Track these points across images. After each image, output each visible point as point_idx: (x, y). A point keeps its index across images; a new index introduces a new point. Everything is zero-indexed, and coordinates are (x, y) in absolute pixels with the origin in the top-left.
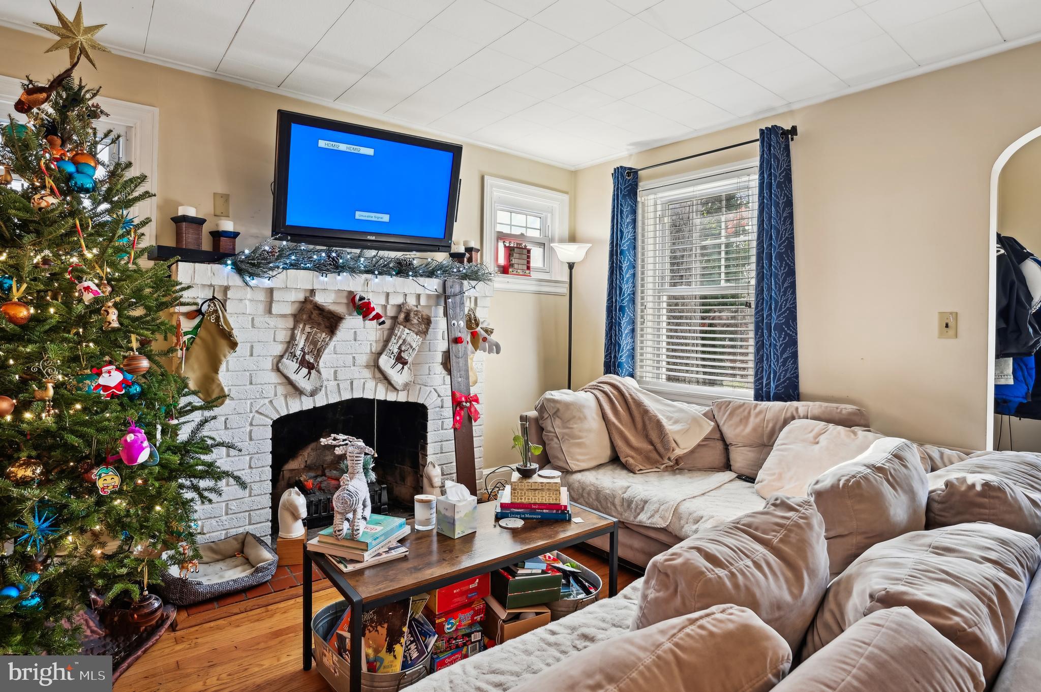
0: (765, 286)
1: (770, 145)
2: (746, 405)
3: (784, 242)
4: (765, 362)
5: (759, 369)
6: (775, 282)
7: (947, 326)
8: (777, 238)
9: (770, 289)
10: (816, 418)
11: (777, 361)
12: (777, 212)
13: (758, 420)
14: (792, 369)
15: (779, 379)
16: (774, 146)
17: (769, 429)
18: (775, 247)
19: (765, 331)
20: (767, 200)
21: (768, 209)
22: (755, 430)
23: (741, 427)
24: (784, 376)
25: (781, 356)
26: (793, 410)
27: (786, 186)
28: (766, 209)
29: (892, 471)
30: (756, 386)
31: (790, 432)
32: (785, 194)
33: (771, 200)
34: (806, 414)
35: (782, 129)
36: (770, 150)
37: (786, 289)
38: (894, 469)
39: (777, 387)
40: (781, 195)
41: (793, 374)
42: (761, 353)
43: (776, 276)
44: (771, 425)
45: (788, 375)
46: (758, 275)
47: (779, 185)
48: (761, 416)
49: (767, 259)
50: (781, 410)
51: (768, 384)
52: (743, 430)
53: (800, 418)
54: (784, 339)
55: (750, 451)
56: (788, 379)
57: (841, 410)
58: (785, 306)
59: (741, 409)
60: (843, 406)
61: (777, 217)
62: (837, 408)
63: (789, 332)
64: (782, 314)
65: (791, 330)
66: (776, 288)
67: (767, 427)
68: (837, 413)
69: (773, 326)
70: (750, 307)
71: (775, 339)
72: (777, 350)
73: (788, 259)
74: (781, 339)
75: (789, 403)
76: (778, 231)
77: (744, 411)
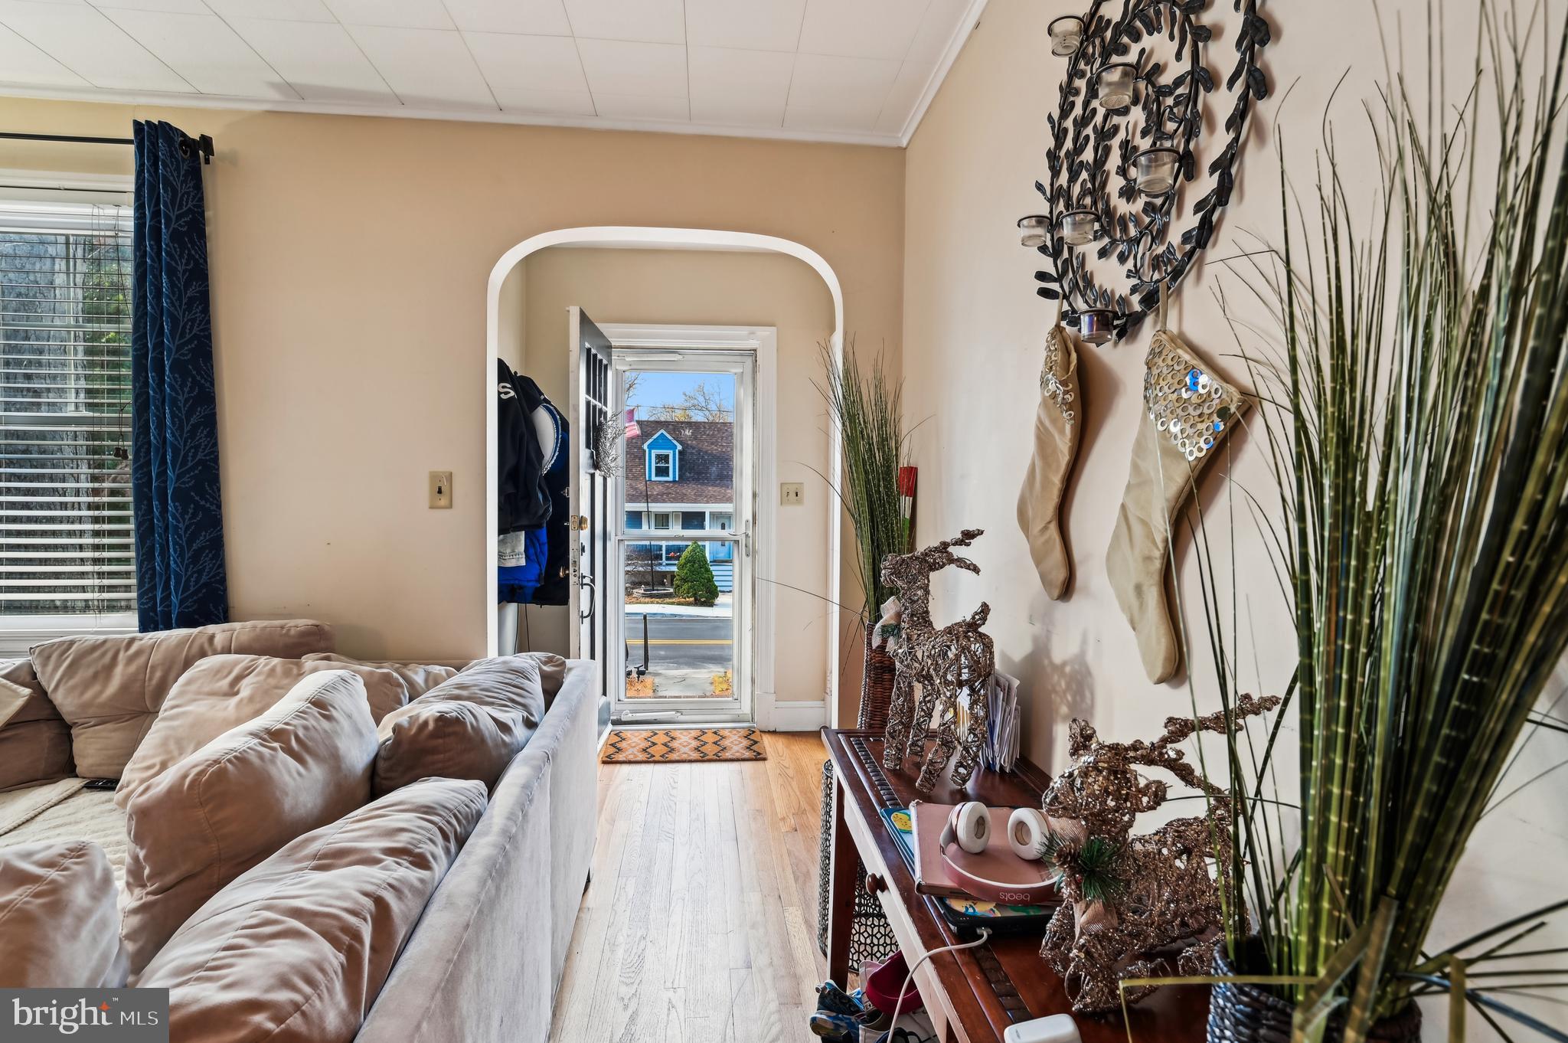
0: (152, 420)
1: (156, 158)
2: (108, 645)
3: (190, 341)
4: (158, 559)
5: (146, 572)
6: (171, 412)
7: (440, 491)
8: (173, 332)
9: (161, 426)
10: (242, 650)
11: (181, 555)
12: (172, 285)
13: (133, 668)
14: (211, 569)
15: (186, 588)
16: (164, 162)
17: (154, 682)
18: (170, 350)
19: (155, 503)
20: (152, 260)
21: (155, 277)
22: (124, 688)
23: (96, 688)
24: (197, 582)
25: (189, 546)
26: (204, 639)
27: (193, 243)
28: (149, 277)
29: (301, 733)
30: (142, 604)
31: (189, 683)
32: (189, 254)
33: (160, 261)
34: (227, 644)
35: (183, 135)
36: (155, 165)
37: (195, 427)
38: (306, 728)
39: (181, 602)
40: (181, 256)
41: (214, 576)
42: (148, 543)
43: (174, 402)
44: (158, 674)
45: (204, 579)
46: (136, 399)
47: (175, 236)
48: (141, 660)
49: (153, 370)
50: (181, 643)
51: (167, 598)
52: (101, 692)
53: (215, 653)
54: (194, 515)
55: (115, 730)
56: (205, 585)
57: (289, 630)
58: (194, 457)
59: (96, 654)
60: (291, 623)
61: (174, 293)
62: (282, 627)
63: (202, 503)
64: (188, 471)
65: (207, 500)
66: (173, 423)
67: (150, 679)
68: (281, 635)
69: (170, 492)
70: (125, 457)
71: (174, 517)
72: (180, 537)
73: (199, 373)
74: (187, 517)
75: (200, 628)
76: (174, 321)
77: (104, 654)
